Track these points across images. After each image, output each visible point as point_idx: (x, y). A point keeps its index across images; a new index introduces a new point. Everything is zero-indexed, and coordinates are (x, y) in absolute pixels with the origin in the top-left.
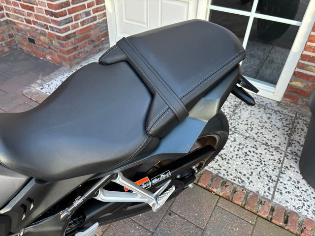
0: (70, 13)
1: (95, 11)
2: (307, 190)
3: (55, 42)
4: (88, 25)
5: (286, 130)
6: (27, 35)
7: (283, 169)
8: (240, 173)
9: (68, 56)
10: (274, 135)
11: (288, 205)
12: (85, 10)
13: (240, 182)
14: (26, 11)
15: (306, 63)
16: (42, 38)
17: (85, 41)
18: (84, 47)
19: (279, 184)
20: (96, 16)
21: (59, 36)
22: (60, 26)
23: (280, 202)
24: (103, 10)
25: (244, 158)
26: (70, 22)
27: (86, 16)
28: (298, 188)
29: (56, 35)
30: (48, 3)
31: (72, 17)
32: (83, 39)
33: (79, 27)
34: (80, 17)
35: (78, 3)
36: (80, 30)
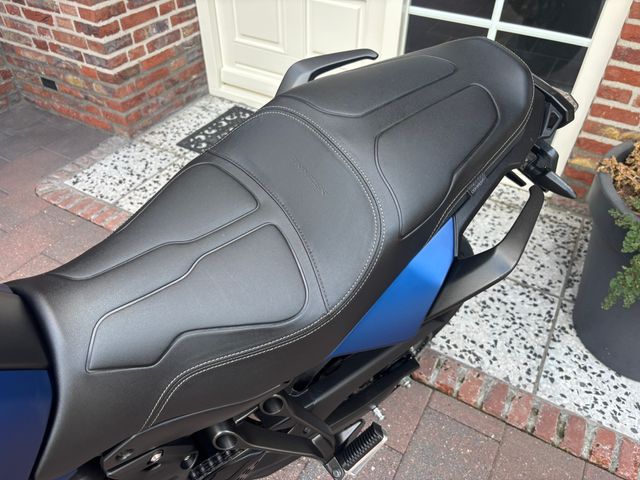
0: (125, 27)
1: (177, 20)
2: (602, 372)
3: (97, 87)
4: (163, 49)
5: (562, 254)
6: (40, 73)
7: (556, 333)
8: (473, 342)
9: (124, 115)
10: (539, 265)
11: (565, 401)
12: (155, 20)
13: (474, 360)
14: (36, 24)
15: (601, 120)
16: (70, 77)
17: (157, 83)
18: (157, 94)
19: (548, 361)
20: (178, 31)
21: (105, 75)
22: (106, 54)
23: (550, 397)
24: (192, 18)
25: (481, 314)
26: (126, 45)
27: (158, 32)
28: (585, 369)
29: (99, 73)
30: (79, 8)
31: (129, 35)
32: (153, 79)
33: (144, 54)
34: (146, 33)
35: (142, 5)
36: (148, 60)
